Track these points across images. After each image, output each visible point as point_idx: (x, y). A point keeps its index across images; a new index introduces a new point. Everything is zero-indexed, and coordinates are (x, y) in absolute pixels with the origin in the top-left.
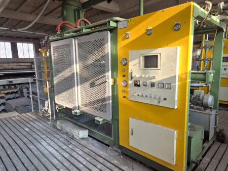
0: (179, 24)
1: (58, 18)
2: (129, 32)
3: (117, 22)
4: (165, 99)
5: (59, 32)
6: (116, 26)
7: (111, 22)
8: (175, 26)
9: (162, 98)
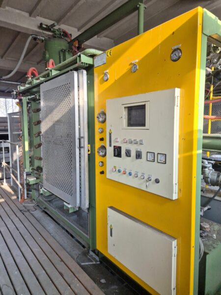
0: (178, 49)
1: (38, 63)
2: (108, 71)
3: (93, 56)
4: (157, 181)
5: (30, 79)
6: (92, 63)
7: (82, 55)
8: (172, 53)
9: (153, 179)
